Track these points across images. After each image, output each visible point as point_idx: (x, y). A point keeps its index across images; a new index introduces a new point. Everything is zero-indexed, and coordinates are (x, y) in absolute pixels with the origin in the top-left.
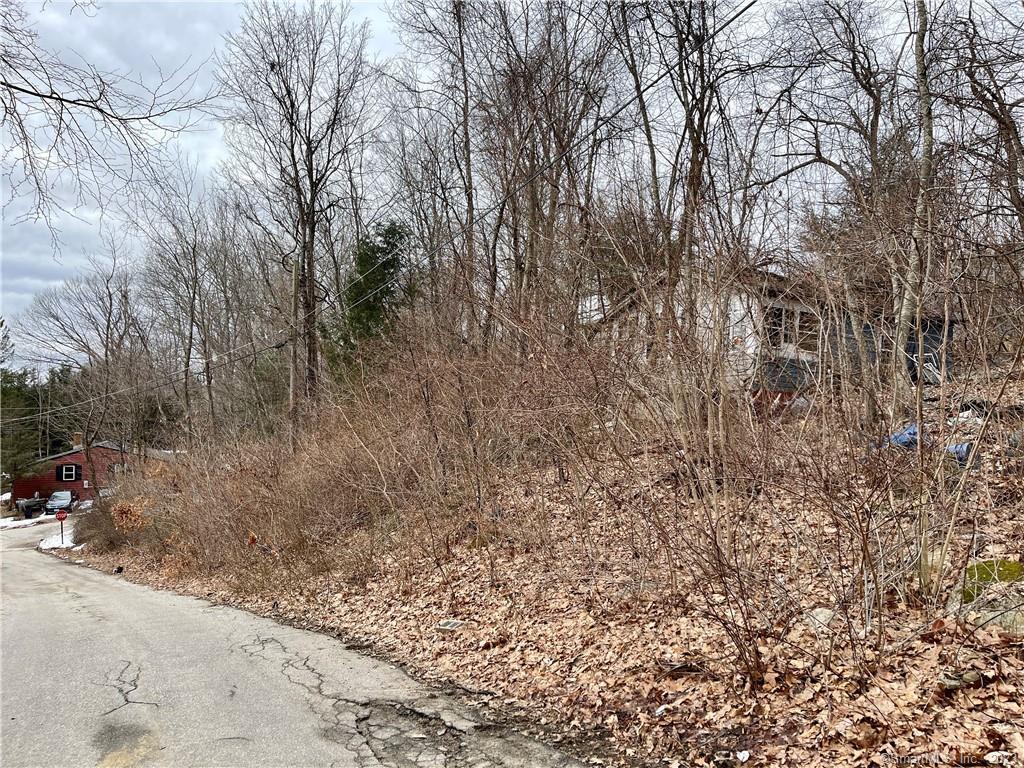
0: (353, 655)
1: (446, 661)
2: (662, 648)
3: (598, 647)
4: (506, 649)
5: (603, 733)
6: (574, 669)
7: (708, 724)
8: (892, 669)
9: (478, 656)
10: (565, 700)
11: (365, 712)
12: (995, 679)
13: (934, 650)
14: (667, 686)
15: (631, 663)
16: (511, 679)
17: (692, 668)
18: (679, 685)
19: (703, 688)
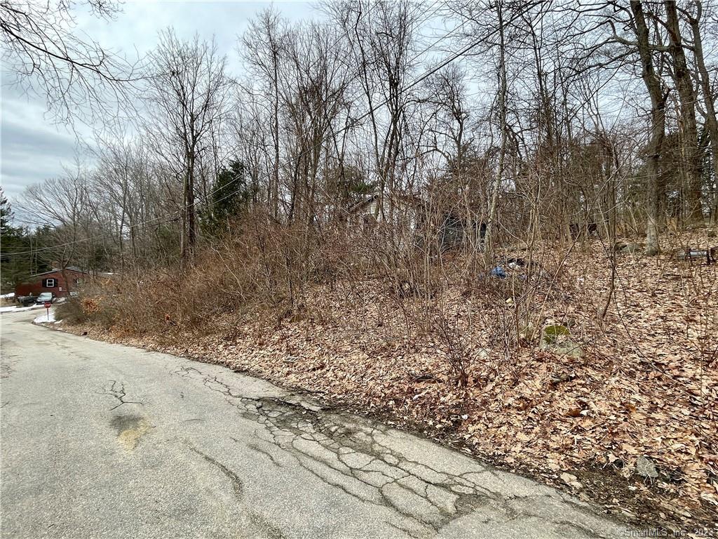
0: (240, 376)
1: (292, 377)
2: (409, 368)
3: (375, 369)
4: (324, 370)
5: (389, 410)
6: (364, 379)
7: (443, 403)
8: (527, 374)
9: (310, 375)
10: (364, 394)
11: (259, 404)
12: (575, 378)
13: (544, 366)
14: (417, 386)
15: (394, 376)
16: (332, 385)
17: (427, 377)
18: (422, 385)
19: (434, 386)
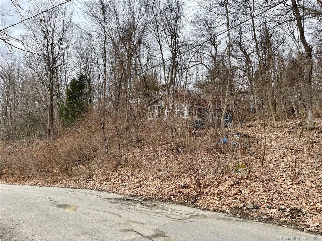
4: (142, 187)
9: (135, 190)
11: (116, 200)
12: (240, 183)
13: (230, 179)
14: (181, 190)
17: (186, 186)
18: (184, 189)
19: (189, 190)
